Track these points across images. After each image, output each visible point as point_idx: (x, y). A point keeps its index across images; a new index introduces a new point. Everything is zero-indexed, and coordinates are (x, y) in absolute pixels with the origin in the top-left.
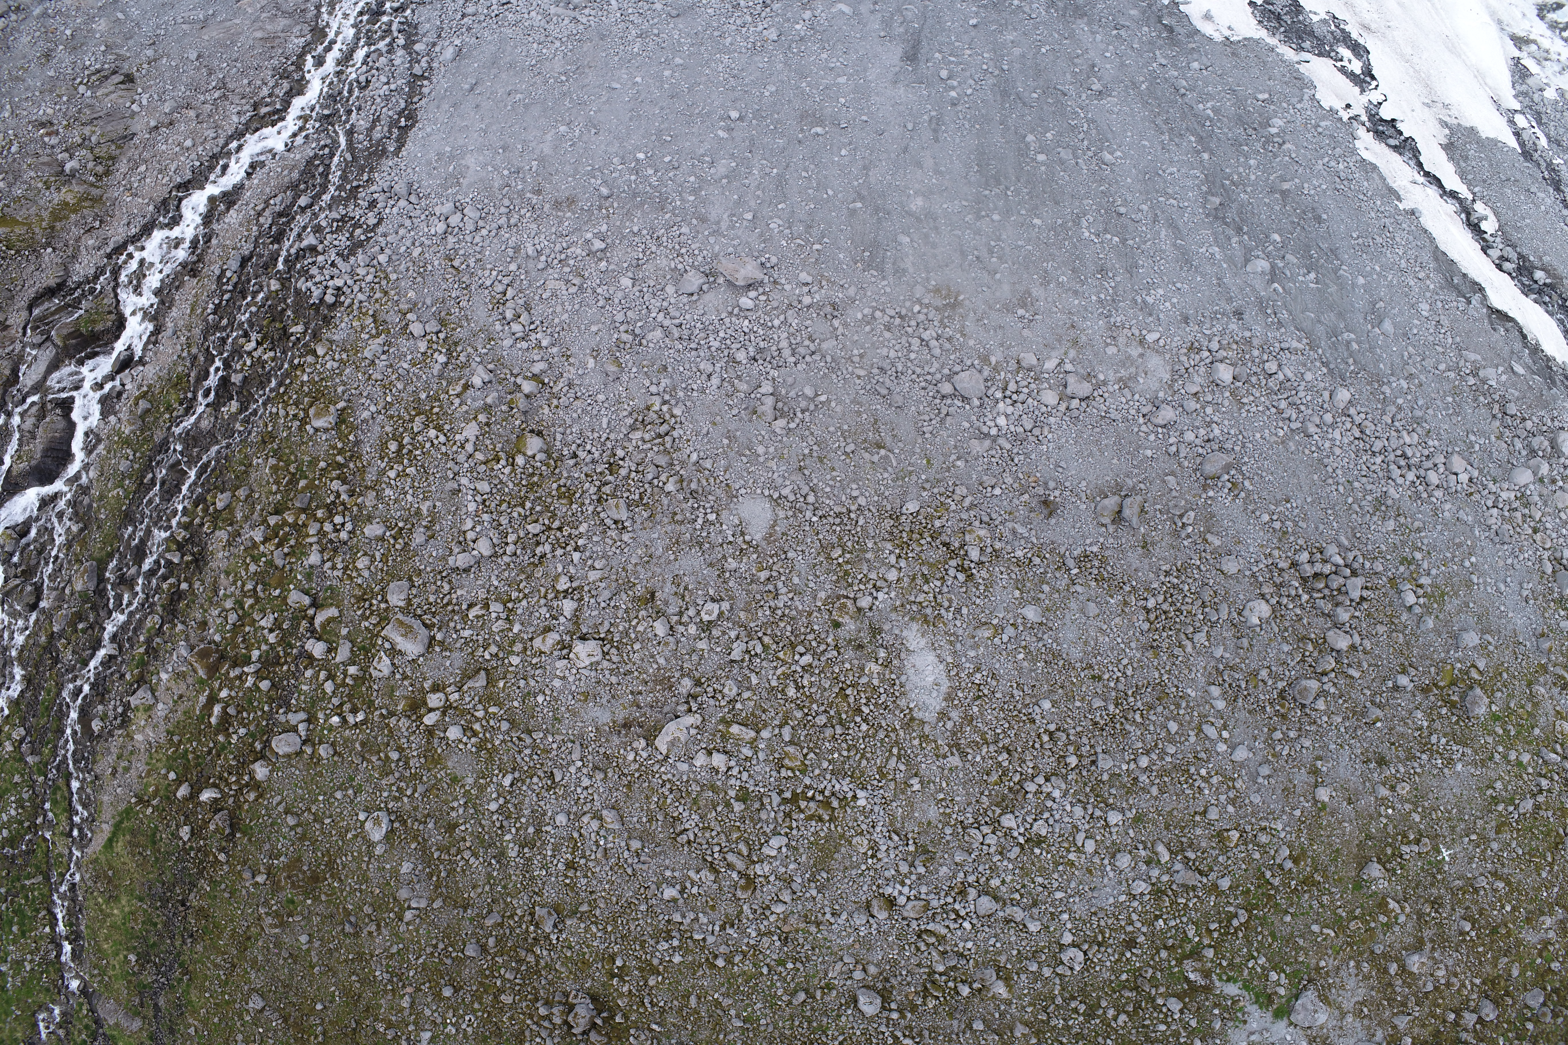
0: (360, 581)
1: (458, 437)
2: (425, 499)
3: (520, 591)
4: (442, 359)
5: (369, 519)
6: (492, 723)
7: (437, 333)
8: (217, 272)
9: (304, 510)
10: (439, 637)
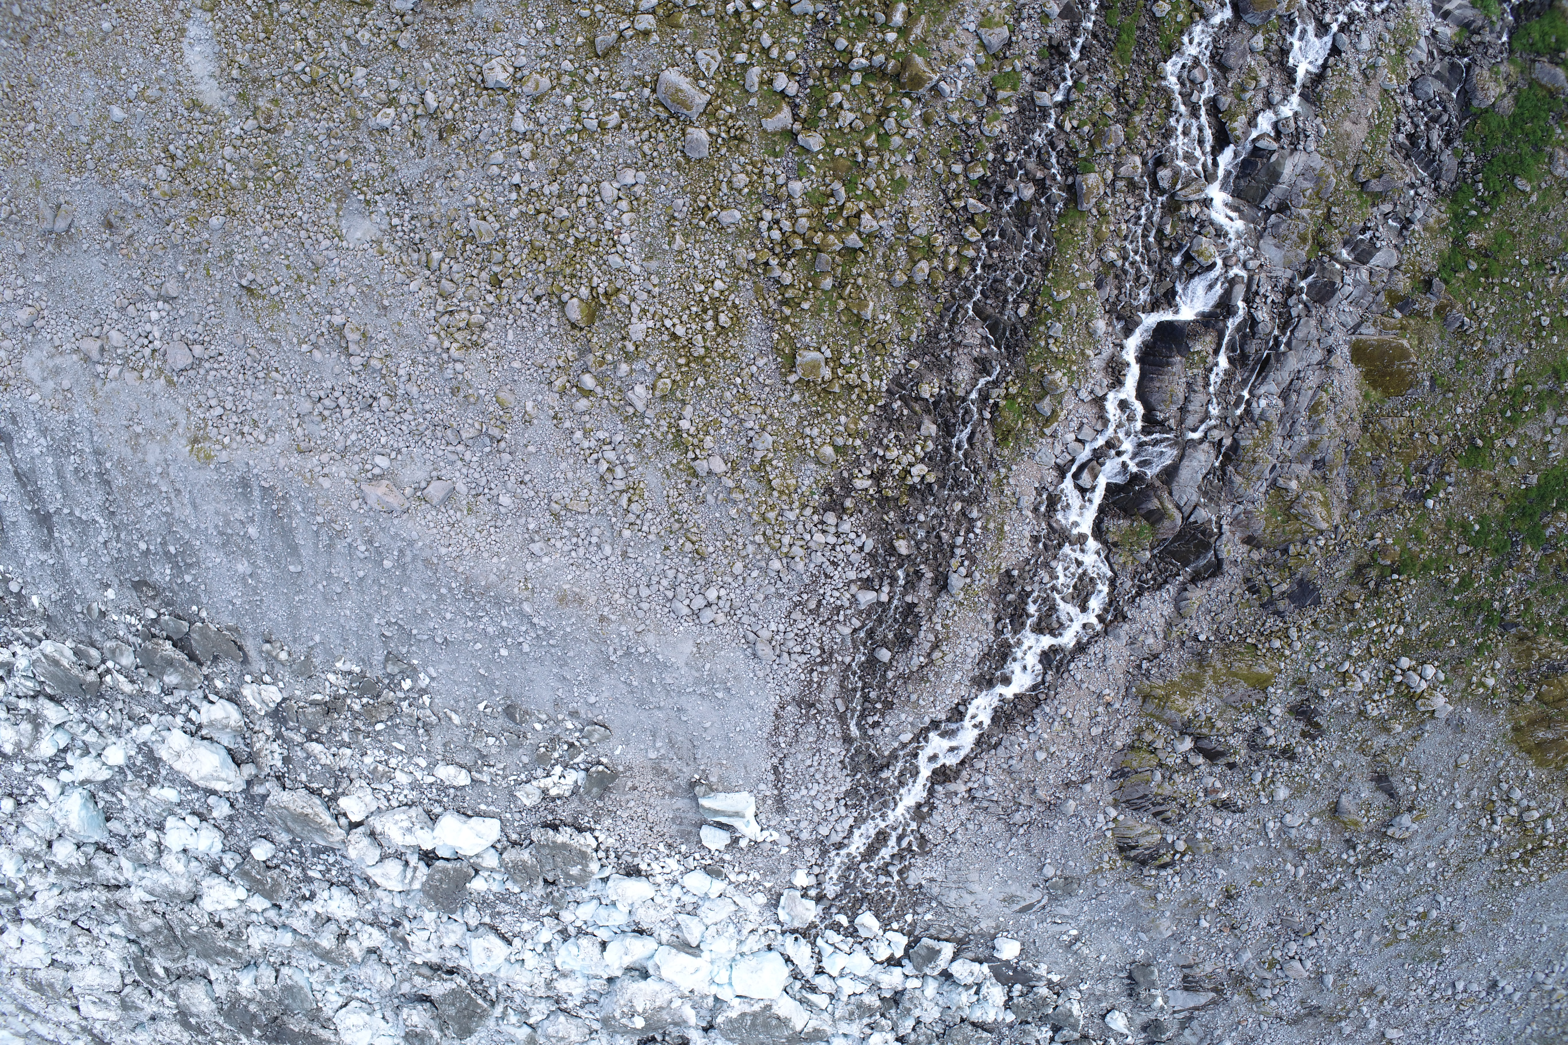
0: (742, 159)
1: (651, 324)
2: (680, 252)
3: (571, 143)
4: (685, 424)
5: (740, 234)
7: (696, 458)
8: (977, 575)
9: (819, 250)
10: (647, 92)
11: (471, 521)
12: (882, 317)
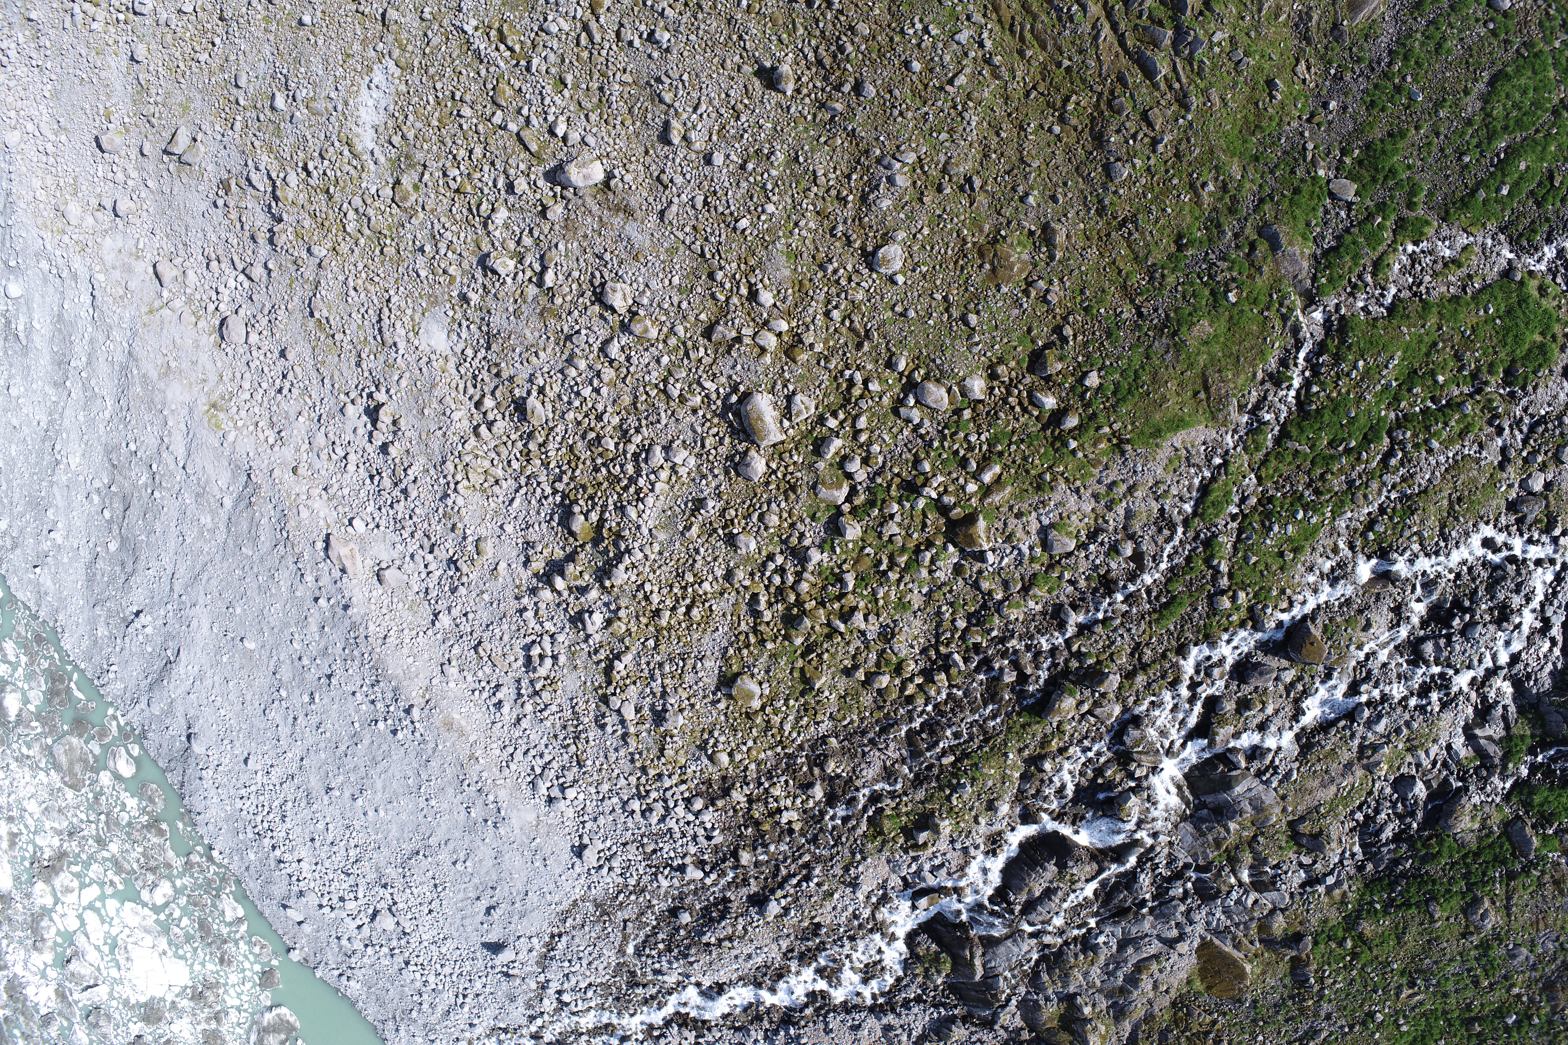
0: (783, 504)
1: (634, 578)
2: (689, 541)
3: (648, 395)
4: (619, 666)
5: (748, 559)
6: (728, 286)
7: (614, 694)
8: (793, 912)
9: (805, 613)
10: (734, 398)
11: (408, 616)
12: (827, 693)
